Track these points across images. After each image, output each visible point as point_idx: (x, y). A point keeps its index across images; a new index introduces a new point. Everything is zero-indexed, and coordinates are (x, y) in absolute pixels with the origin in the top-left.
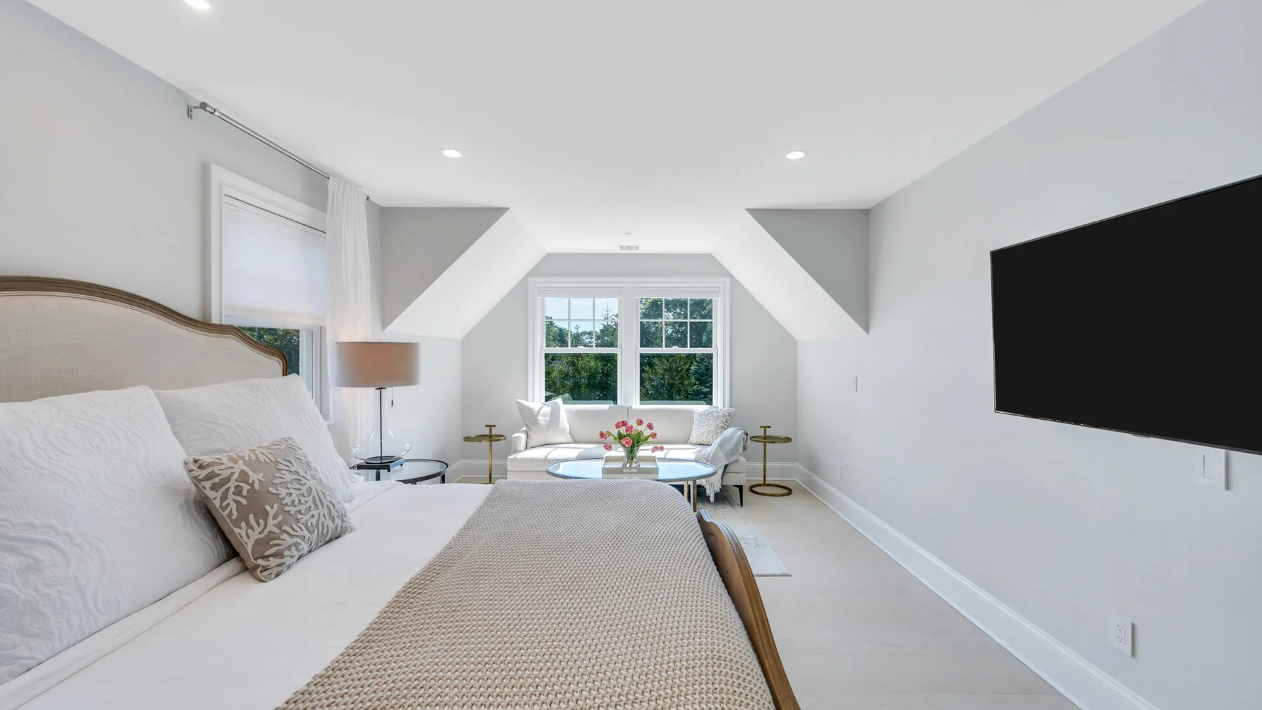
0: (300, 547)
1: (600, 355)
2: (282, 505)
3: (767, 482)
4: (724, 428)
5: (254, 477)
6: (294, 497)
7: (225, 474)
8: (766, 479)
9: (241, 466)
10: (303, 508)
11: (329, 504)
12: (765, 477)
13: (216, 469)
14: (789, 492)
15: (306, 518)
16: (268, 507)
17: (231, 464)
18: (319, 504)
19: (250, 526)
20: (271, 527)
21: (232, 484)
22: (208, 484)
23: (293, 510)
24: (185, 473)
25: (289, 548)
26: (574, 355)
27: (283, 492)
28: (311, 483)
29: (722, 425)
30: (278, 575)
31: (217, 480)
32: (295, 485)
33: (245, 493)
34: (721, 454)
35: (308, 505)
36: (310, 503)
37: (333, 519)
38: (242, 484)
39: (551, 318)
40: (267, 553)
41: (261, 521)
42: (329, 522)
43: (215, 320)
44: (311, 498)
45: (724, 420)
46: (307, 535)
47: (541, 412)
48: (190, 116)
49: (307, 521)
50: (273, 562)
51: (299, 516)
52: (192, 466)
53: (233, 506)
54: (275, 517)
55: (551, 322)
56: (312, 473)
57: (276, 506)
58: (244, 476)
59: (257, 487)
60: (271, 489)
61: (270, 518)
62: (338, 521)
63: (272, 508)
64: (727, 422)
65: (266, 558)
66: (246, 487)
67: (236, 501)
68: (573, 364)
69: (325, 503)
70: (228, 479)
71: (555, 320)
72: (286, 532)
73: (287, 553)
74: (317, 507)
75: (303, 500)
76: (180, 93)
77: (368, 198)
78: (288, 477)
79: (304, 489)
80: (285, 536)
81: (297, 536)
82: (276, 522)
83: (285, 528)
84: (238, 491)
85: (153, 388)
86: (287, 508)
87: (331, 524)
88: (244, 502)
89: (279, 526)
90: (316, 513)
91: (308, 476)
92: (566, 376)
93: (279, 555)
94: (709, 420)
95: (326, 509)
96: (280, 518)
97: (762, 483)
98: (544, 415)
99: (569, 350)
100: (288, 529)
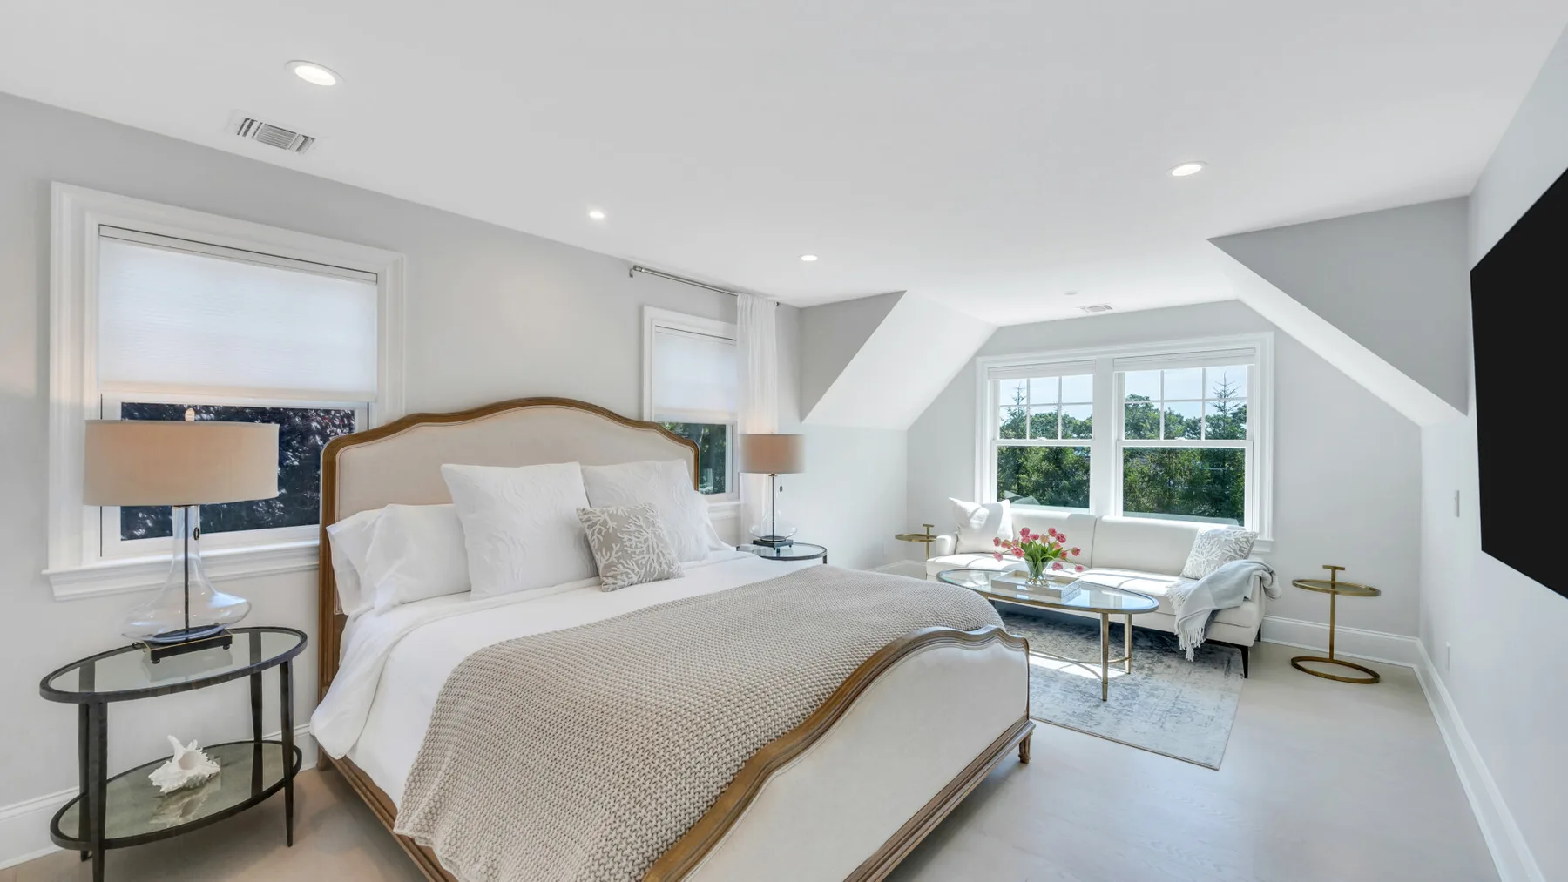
0: (630, 576)
1: (1210, 450)
2: (623, 545)
3: (1335, 658)
4: (1232, 558)
5: (611, 524)
6: (633, 542)
7: (595, 520)
8: (1335, 652)
9: (606, 516)
10: (637, 551)
11: (660, 554)
12: (1332, 648)
13: (591, 516)
14: (1374, 678)
15: (638, 558)
16: (614, 545)
17: (600, 514)
18: (651, 551)
19: (602, 556)
20: (613, 558)
21: (598, 526)
22: (586, 525)
23: (630, 550)
24: (576, 515)
25: (622, 574)
26: (1164, 450)
27: (626, 537)
28: (650, 535)
29: (1233, 554)
30: (613, 590)
31: (590, 523)
32: (636, 534)
33: (603, 534)
34: (1208, 594)
35: (641, 550)
36: (645, 549)
37: (660, 564)
38: (603, 528)
39: (1147, 398)
40: (608, 574)
41: (608, 554)
42: (656, 565)
43: (646, 419)
44: (646, 545)
45: (1237, 548)
46: (637, 569)
47: (976, 513)
48: (631, 276)
49: (638, 560)
50: (610, 581)
51: (633, 556)
52: (581, 514)
53: (596, 541)
54: (617, 553)
55: (1147, 404)
56: (654, 529)
57: (619, 545)
58: (605, 522)
59: (610, 531)
60: (619, 535)
61: (614, 552)
62: (664, 566)
63: (616, 546)
64: (1240, 550)
65: (607, 577)
66: (604, 530)
67: (598, 538)
68: (1161, 464)
69: (657, 551)
70: (595, 524)
71: (1154, 401)
72: (621, 563)
73: (619, 577)
74: (648, 552)
75: (639, 545)
76: (624, 262)
77: (778, 304)
78: (633, 528)
79: (642, 539)
80: (620, 566)
81: (629, 568)
82: (617, 555)
83: (622, 561)
84: (600, 532)
85: (581, 464)
86: (625, 548)
87: (658, 567)
88: (601, 538)
89: (618, 558)
90: (647, 556)
91: (649, 531)
92: (1153, 479)
93: (614, 577)
94: (1212, 545)
95: (656, 555)
96: (620, 553)
97: (1327, 656)
98: (980, 518)
99: (1161, 442)
100: (623, 562)
